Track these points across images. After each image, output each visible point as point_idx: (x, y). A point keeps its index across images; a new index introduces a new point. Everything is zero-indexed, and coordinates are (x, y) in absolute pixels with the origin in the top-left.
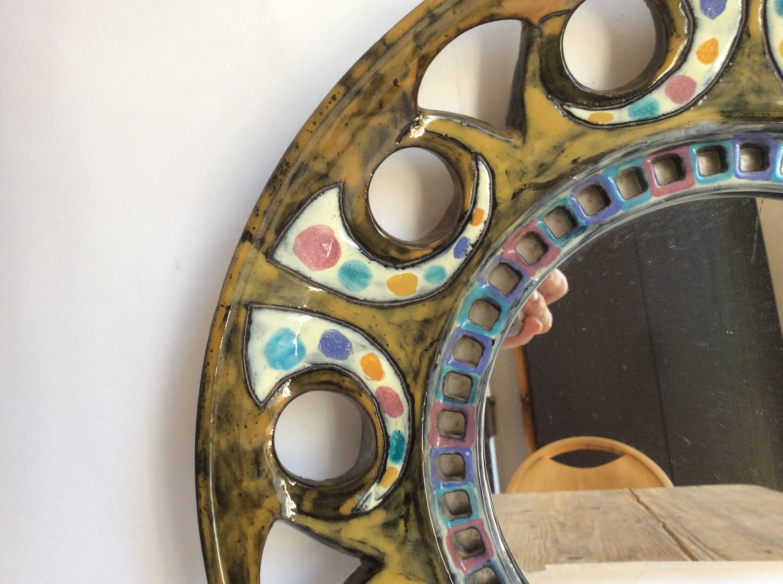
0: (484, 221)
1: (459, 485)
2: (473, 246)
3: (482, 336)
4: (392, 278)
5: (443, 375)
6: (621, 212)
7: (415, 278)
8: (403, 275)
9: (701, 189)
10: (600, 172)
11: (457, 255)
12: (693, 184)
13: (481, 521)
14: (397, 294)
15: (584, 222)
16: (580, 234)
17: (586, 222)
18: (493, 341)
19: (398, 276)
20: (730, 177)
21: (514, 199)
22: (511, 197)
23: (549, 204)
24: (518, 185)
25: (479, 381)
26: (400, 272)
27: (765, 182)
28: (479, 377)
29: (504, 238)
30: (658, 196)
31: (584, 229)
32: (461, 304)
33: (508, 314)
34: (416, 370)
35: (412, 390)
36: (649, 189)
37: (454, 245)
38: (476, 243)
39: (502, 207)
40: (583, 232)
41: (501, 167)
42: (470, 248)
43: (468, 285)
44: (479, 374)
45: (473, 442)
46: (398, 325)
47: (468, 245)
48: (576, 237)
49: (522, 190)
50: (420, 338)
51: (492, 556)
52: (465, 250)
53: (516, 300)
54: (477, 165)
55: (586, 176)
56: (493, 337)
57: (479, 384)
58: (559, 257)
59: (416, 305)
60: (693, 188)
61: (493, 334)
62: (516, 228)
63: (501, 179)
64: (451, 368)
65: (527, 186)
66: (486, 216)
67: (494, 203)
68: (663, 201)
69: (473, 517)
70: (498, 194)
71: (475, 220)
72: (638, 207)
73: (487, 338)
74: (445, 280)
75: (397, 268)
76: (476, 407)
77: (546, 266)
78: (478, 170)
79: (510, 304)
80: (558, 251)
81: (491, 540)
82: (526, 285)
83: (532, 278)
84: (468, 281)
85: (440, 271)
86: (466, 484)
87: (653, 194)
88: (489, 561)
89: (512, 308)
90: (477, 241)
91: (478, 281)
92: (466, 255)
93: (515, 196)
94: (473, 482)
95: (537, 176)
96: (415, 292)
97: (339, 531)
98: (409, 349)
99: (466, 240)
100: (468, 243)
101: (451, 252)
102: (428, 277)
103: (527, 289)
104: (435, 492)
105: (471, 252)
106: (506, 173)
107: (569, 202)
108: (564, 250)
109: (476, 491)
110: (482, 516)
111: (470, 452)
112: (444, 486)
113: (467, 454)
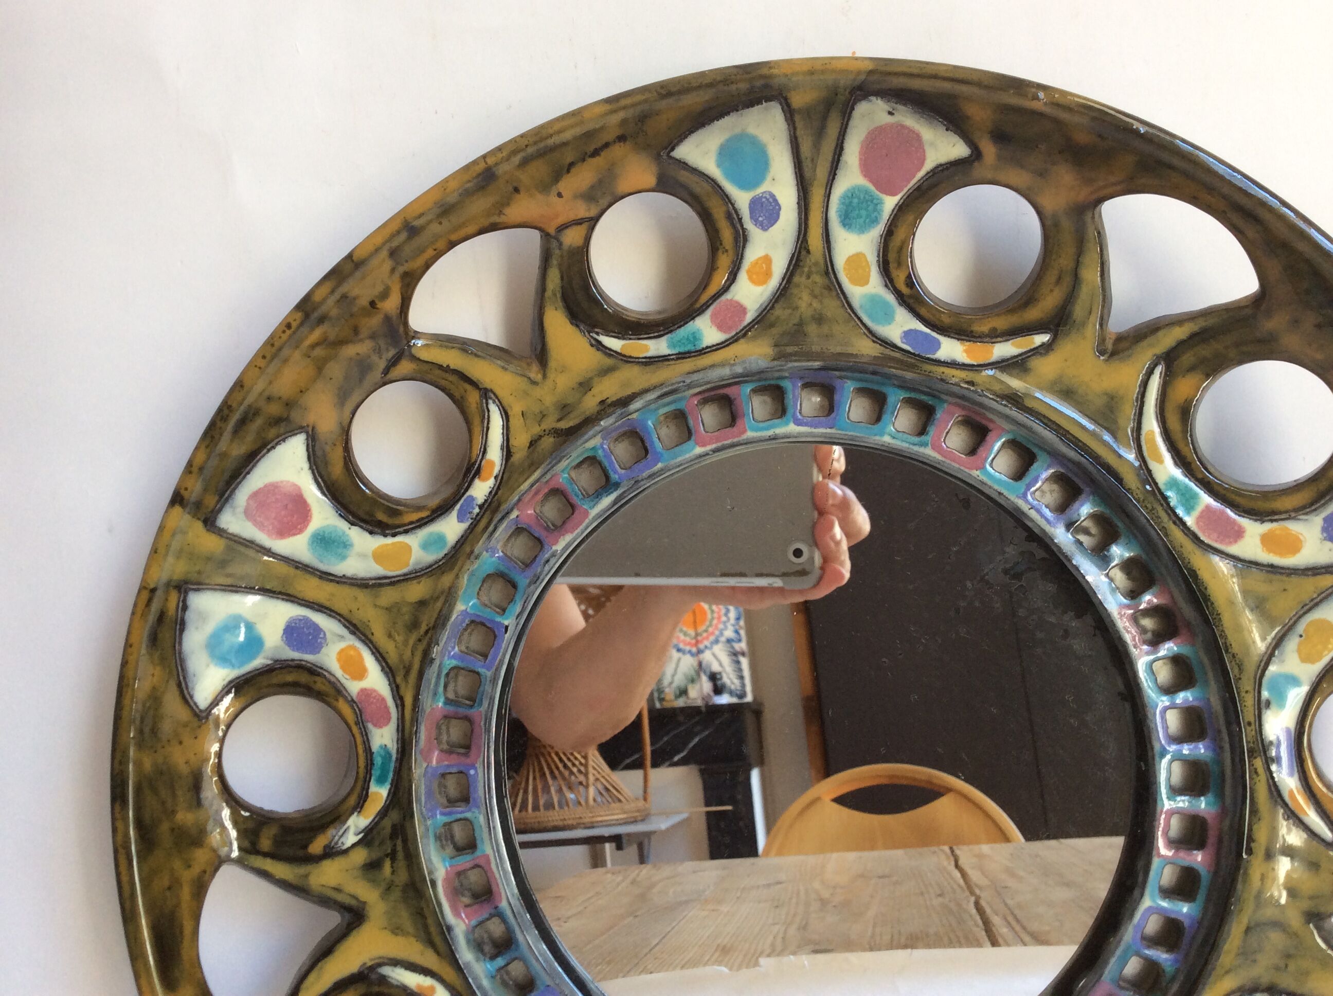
0: (495, 474)
1: (462, 812)
2: (481, 507)
3: (493, 621)
4: (378, 548)
5: (445, 672)
6: (660, 465)
7: (409, 548)
8: (393, 544)
9: (753, 438)
10: (634, 416)
11: (460, 519)
12: (745, 431)
13: (487, 857)
14: (385, 569)
15: (617, 476)
16: (612, 492)
17: (619, 478)
18: (507, 628)
19: (387, 545)
20: (787, 424)
21: (531, 449)
22: (528, 445)
23: (574, 455)
24: (536, 430)
25: (488, 679)
26: (389, 540)
27: (829, 431)
28: (489, 674)
29: (517, 498)
30: (704, 445)
31: (617, 485)
32: (464, 580)
33: (524, 593)
34: (407, 666)
35: (402, 692)
36: (693, 438)
37: (458, 507)
38: (484, 504)
39: (517, 457)
40: (616, 490)
41: (515, 410)
42: (477, 510)
43: (472, 557)
44: (488, 670)
45: (479, 756)
46: (387, 609)
47: (474, 506)
48: (607, 496)
49: (540, 437)
50: (414, 625)
51: (501, 901)
52: (471, 513)
53: (535, 575)
54: (487, 404)
55: (616, 422)
56: (506, 623)
57: (488, 682)
58: (587, 521)
59: (409, 583)
60: (744, 437)
61: (507, 619)
62: (532, 486)
63: (516, 422)
64: (454, 663)
65: (547, 432)
66: (496, 469)
67: (507, 451)
68: (711, 453)
69: (478, 853)
70: (513, 442)
71: (483, 473)
72: (679, 459)
73: (500, 624)
74: (445, 551)
75: (385, 536)
76: (484, 713)
77: (572, 533)
78: (488, 411)
79: (528, 581)
80: (586, 513)
81: (499, 881)
82: (547, 556)
83: (554, 548)
84: (472, 552)
85: (440, 539)
86: (470, 810)
87: (697, 443)
88: (496, 908)
89: (529, 585)
90: (486, 501)
91: (487, 551)
92: (472, 519)
93: (533, 443)
94: (478, 807)
95: (559, 420)
96: (408, 565)
97: (307, 876)
98: (399, 638)
99: (472, 499)
100: (475, 503)
101: (454, 513)
102: (425, 546)
103: (548, 561)
104: (429, 822)
105: (478, 514)
106: (523, 415)
107: (600, 452)
108: (594, 512)
109: (482, 819)
110: (489, 851)
111: (476, 769)
112: (443, 814)
113: (472, 772)
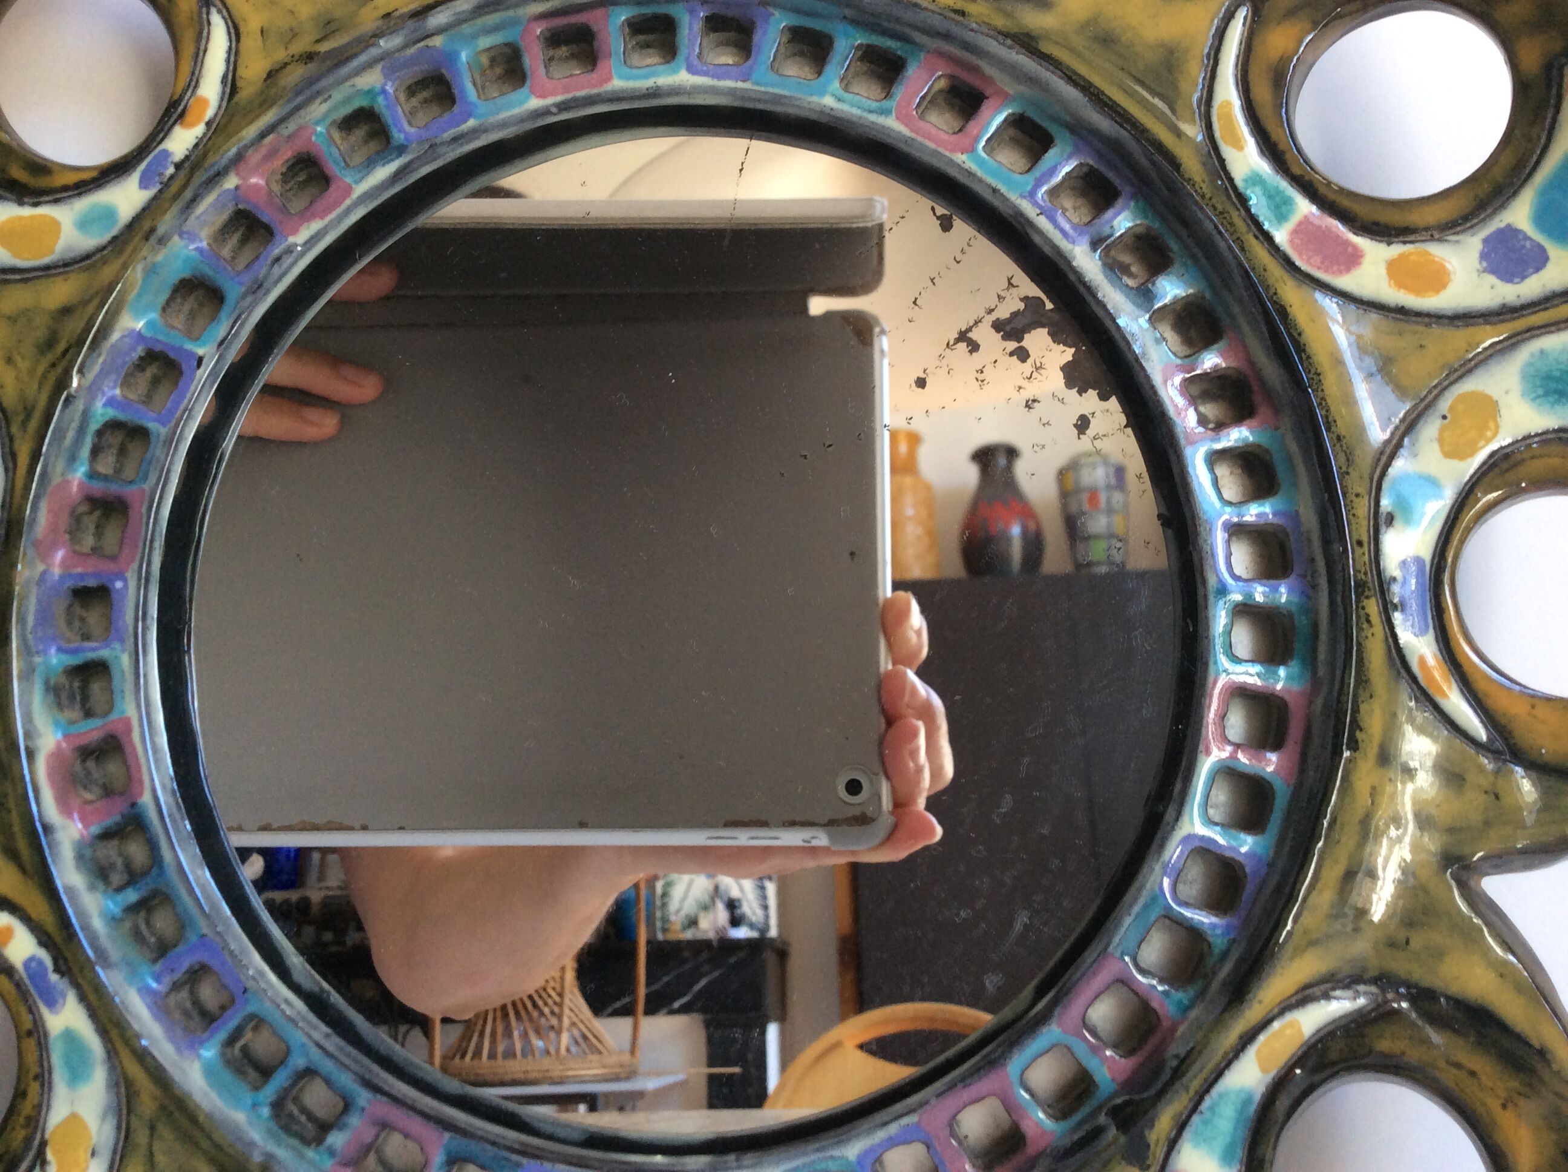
0: (207, 119)
1: (93, 650)
2: (178, 166)
3: (180, 349)
4: (8, 221)
5: (94, 426)
6: (471, 123)
7: (56, 225)
8: (32, 217)
9: (623, 91)
10: (437, 41)
11: (144, 184)
12: (609, 79)
13: (127, 722)
14: (15, 255)
15: (402, 136)
16: (392, 160)
17: (406, 139)
18: (200, 361)
19: (21, 218)
20: (676, 71)
21: (268, 82)
22: (265, 76)
23: (338, 95)
24: (281, 55)
25: (162, 438)
26: (27, 211)
27: (740, 85)
28: (163, 431)
29: (234, 150)
30: (543, 96)
31: (401, 150)
32: (136, 273)
33: (235, 308)
34: (28, 403)
35: (16, 447)
36: (528, 84)
37: (143, 166)
38: (183, 162)
39: (246, 93)
40: (399, 155)
41: (252, 23)
42: (171, 170)
43: (153, 239)
44: (164, 425)
45: (133, 561)
46: (9, 318)
47: (168, 164)
48: (383, 165)
49: (286, 65)
50: (49, 344)
51: (141, 794)
52: (161, 174)
53: (256, 280)
54: (208, 13)
55: (406, 46)
56: (200, 352)
57: (161, 443)
58: (348, 202)
59: (51, 279)
60: (608, 87)
61: (200, 346)
62: (263, 135)
63: (251, 42)
64: (111, 413)
65: (296, 58)
66: (210, 113)
67: (231, 84)
68: (554, 110)
69: (114, 716)
70: (241, 71)
71: (188, 118)
72: (505, 114)
73: (192, 354)
74: (114, 232)
75: (21, 203)
76: (148, 493)
77: (322, 218)
78: (209, 24)
79: (243, 289)
80: (348, 190)
81: (142, 761)
82: (277, 251)
83: (291, 239)
84: (152, 230)
85: (109, 213)
86: (108, 646)
87: (533, 92)
88: (134, 805)
89: (244, 297)
90: (187, 157)
91: (181, 236)
92: (161, 183)
93: (271, 75)
94: (122, 641)
95: (318, 41)
96: (52, 252)
98: (23, 364)
99: (166, 154)
100: (170, 160)
101: (135, 178)
102: (84, 224)
103: (278, 259)
104: (38, 659)
105: (172, 177)
106: (262, 32)
107: (381, 100)
108: (360, 189)
109: (125, 660)
110: (131, 711)
111: (125, 580)
112: (60, 650)
113: (119, 585)
